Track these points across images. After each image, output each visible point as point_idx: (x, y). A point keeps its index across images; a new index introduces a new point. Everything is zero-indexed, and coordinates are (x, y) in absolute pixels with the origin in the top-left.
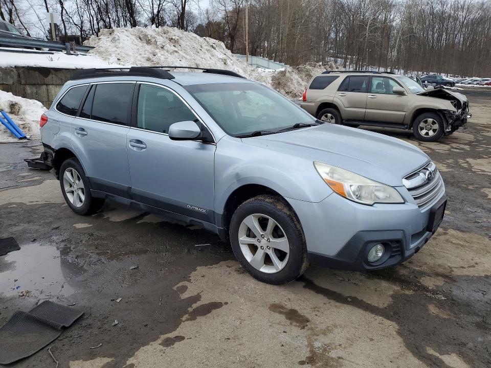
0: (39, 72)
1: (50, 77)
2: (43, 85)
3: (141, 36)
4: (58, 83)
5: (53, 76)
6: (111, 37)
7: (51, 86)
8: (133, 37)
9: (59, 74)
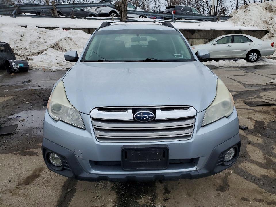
0: (190, 32)
1: (195, 35)
2: (190, 39)
3: (267, 7)
4: (198, 38)
5: (197, 34)
6: (245, 10)
7: (194, 39)
8: (261, 8)
9: (200, 33)
